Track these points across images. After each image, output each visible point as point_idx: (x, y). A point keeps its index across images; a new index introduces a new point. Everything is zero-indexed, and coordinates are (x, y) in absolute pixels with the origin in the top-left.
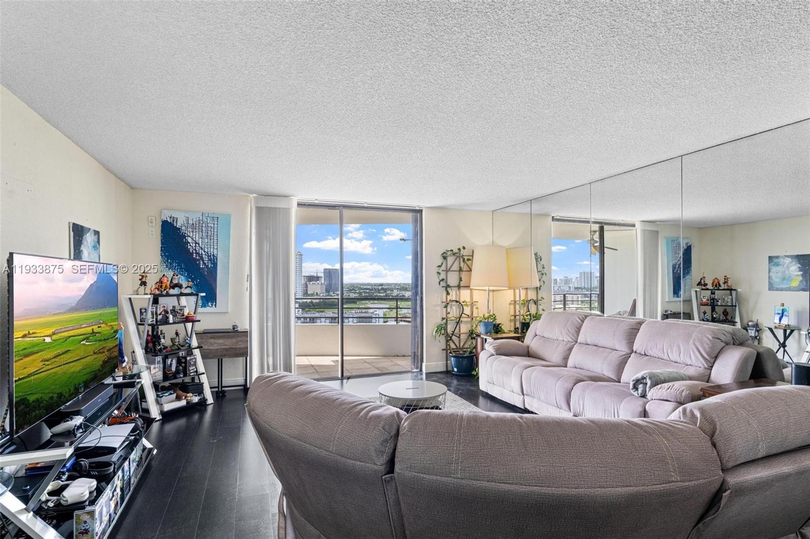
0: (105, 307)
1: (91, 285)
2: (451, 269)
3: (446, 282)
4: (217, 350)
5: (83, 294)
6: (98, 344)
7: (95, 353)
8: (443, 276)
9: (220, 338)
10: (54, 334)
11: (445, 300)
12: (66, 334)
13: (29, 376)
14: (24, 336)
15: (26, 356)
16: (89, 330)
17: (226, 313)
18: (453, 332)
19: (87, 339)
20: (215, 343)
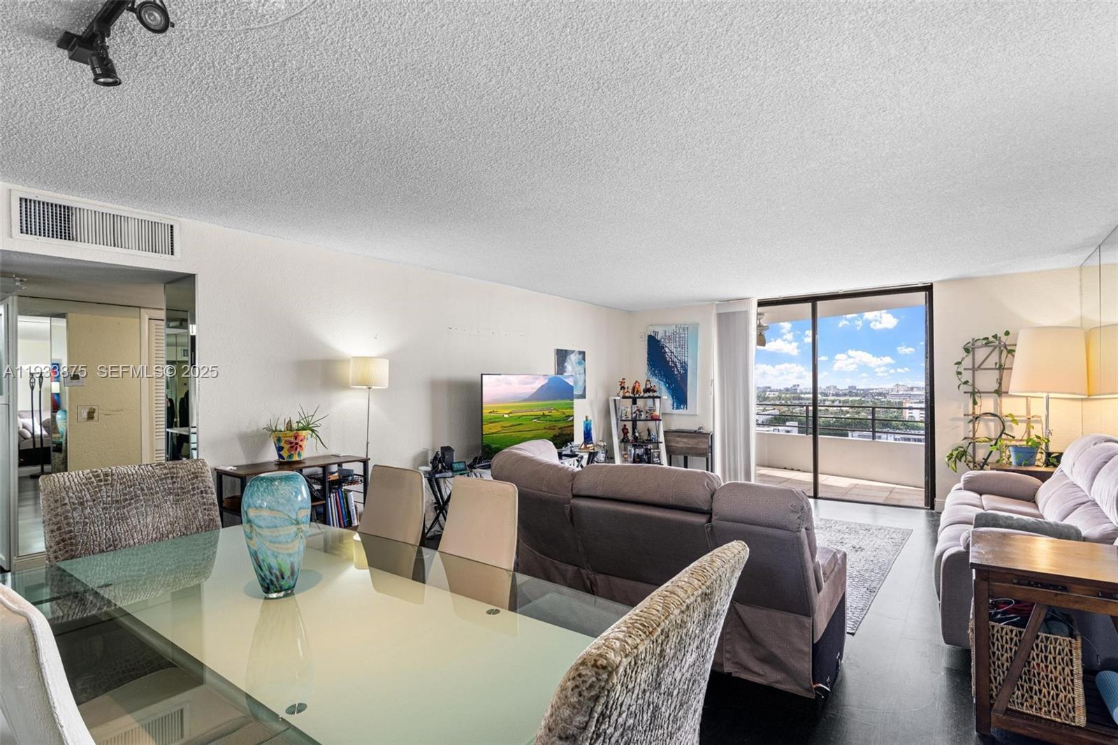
0: (556, 399)
1: (542, 386)
2: (981, 367)
3: (973, 385)
4: (682, 447)
5: (535, 391)
6: (548, 423)
7: (545, 428)
8: (967, 376)
9: (684, 437)
10: (511, 413)
11: (971, 412)
12: (520, 414)
13: (492, 433)
14: (490, 412)
15: (491, 423)
16: (541, 413)
17: (693, 415)
18: (986, 460)
19: (538, 419)
20: (681, 442)
